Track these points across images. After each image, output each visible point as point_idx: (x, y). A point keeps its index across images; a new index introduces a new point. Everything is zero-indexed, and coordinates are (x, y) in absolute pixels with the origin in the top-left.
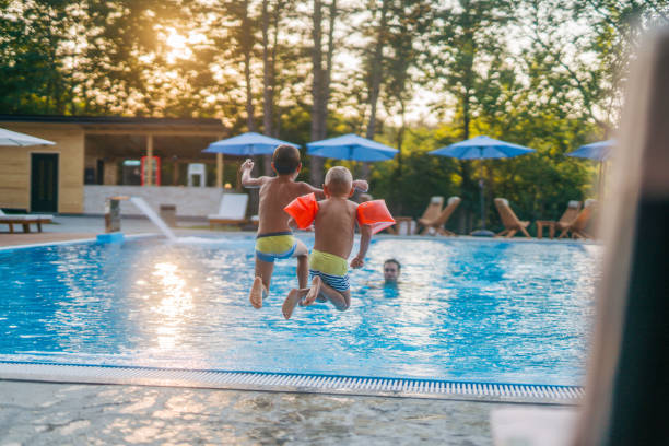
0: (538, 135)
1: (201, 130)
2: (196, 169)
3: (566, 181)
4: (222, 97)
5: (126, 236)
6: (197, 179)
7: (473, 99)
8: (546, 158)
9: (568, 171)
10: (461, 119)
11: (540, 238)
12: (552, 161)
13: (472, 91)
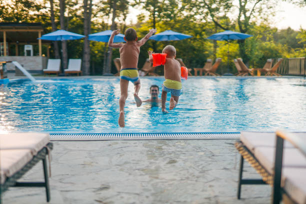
0: (186, 30)
1: (30, 28)
2: (29, 47)
3: (198, 50)
4: (36, 12)
5: (10, 80)
6: (29, 52)
7: (157, 13)
8: (189, 40)
9: (199, 45)
10: (152, 22)
11: (196, 76)
12: (192, 41)
13: (157, 9)
